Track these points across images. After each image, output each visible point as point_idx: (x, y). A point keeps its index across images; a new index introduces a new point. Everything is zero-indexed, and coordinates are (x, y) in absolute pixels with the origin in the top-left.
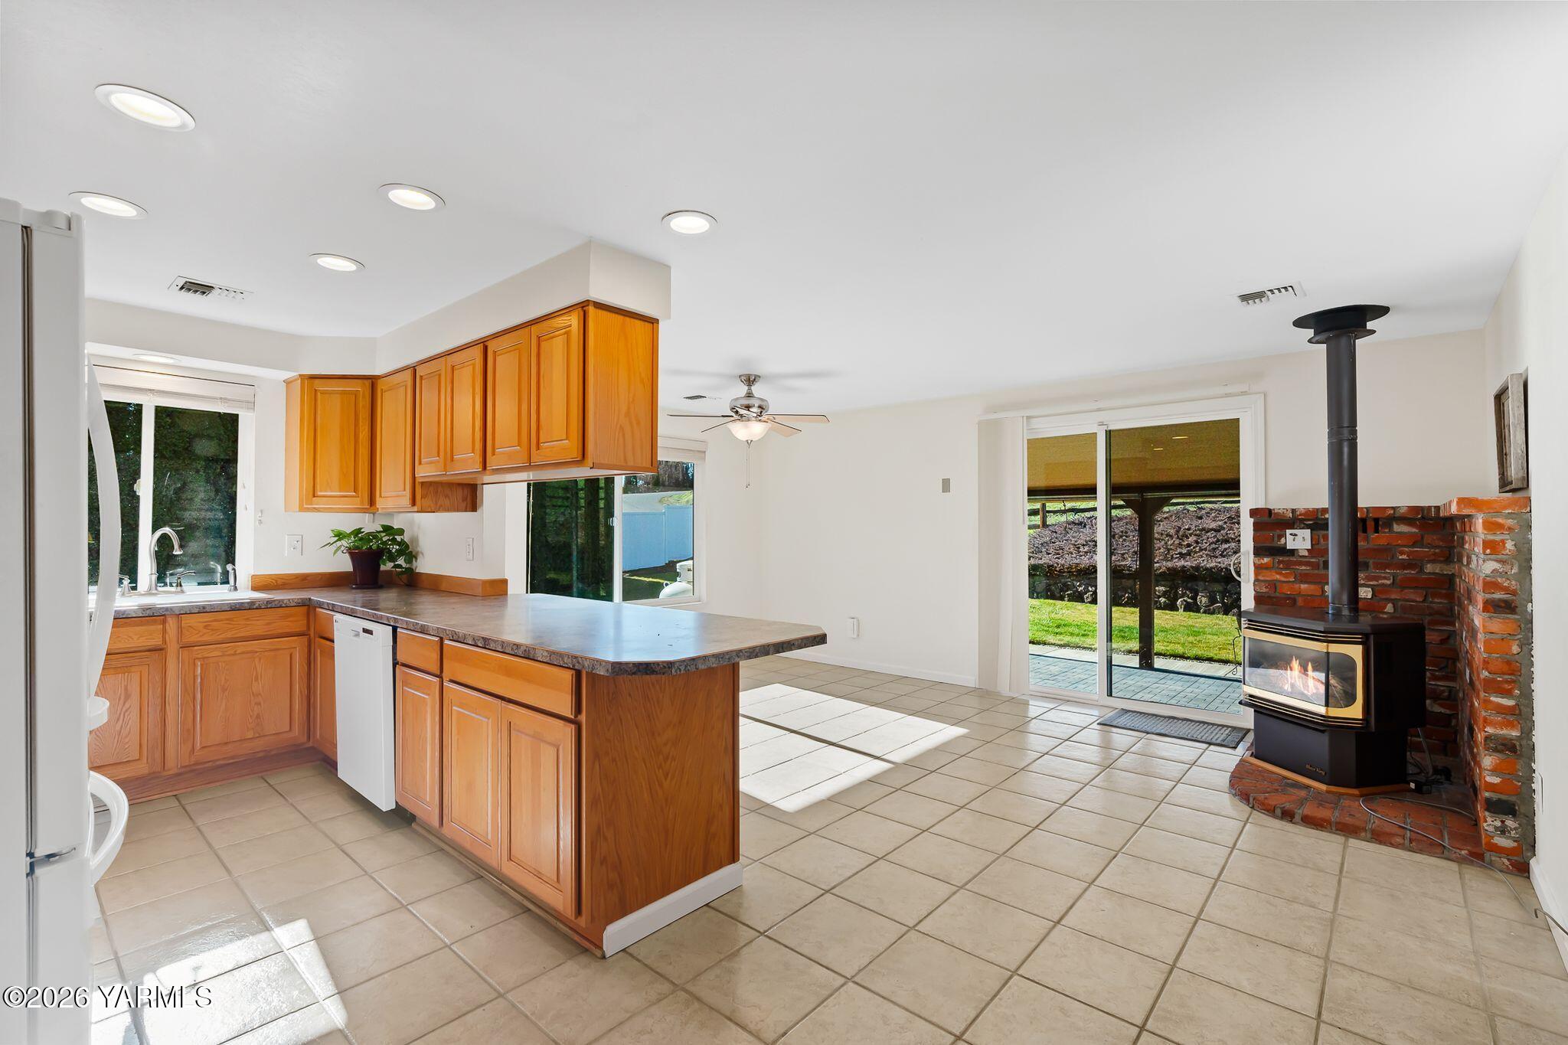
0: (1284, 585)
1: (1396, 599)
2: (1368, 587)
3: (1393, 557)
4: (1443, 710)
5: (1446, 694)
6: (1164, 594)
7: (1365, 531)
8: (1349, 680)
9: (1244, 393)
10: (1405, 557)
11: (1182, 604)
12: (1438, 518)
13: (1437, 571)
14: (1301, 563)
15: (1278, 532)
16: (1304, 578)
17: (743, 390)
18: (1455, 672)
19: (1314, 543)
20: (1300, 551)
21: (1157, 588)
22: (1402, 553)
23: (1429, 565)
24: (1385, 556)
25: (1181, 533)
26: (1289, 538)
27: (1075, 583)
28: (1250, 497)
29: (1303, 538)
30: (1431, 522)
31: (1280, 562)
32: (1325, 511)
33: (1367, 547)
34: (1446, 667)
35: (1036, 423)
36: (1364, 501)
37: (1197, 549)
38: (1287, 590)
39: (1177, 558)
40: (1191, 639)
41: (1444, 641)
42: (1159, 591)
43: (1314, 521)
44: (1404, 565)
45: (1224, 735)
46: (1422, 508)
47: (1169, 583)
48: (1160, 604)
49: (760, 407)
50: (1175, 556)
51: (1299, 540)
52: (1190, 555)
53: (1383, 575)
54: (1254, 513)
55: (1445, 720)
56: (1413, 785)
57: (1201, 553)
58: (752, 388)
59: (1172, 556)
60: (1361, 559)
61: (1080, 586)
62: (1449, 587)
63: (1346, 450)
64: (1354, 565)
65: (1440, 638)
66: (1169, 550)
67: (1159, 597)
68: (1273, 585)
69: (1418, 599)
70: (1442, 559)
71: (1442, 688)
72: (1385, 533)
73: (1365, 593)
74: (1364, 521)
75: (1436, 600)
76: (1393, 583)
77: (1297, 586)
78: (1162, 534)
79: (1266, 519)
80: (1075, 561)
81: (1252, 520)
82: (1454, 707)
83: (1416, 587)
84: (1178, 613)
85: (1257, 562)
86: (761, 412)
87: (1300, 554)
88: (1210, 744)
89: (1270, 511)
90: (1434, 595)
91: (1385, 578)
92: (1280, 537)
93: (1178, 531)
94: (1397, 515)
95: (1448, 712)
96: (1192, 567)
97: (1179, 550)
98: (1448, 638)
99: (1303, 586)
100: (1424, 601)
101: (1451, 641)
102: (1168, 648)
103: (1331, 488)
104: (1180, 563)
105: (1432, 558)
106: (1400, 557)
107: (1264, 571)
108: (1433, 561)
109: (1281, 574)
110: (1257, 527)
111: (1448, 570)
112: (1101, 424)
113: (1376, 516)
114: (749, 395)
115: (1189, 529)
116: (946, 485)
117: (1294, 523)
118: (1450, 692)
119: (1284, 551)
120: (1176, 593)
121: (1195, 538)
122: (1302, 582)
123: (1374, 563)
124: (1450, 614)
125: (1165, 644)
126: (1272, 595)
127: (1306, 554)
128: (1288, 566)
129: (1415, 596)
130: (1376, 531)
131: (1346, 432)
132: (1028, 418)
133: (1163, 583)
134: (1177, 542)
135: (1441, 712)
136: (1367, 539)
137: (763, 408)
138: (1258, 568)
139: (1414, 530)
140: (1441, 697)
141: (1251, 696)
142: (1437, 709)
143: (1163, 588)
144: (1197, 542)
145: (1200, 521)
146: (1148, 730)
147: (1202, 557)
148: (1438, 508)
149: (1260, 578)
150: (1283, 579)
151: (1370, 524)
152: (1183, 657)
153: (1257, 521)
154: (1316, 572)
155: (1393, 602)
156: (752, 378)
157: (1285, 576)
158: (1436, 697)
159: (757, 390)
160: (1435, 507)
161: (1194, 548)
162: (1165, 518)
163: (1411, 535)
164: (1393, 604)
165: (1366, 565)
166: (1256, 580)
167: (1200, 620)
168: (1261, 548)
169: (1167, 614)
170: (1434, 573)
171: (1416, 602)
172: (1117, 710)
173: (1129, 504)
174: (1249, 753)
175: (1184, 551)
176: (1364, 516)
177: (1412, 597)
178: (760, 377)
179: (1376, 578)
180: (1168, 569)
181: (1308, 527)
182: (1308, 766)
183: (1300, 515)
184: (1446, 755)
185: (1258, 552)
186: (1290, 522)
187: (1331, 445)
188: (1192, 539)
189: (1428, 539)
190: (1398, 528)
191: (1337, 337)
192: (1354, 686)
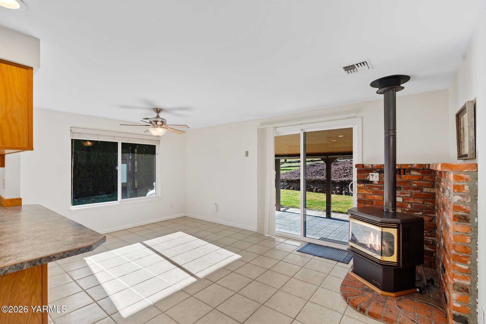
0: (368, 195)
1: (412, 202)
2: (401, 197)
3: (411, 185)
4: (430, 250)
5: (431, 243)
6: (339, 189)
7: (400, 174)
8: (391, 244)
9: (354, 117)
10: (415, 185)
11: (344, 193)
12: (429, 169)
13: (428, 191)
14: (375, 187)
15: (366, 174)
16: (376, 193)
17: (155, 115)
18: (435, 234)
19: (380, 179)
20: (375, 182)
21: (336, 187)
22: (414, 183)
23: (425, 189)
24: (407, 184)
25: (345, 169)
26: (371, 176)
27: (310, 185)
28: (356, 160)
29: (376, 176)
30: (426, 171)
31: (367, 186)
32: (383, 165)
33: (401, 180)
34: (432, 231)
35: (278, 130)
36: (399, 161)
37: (350, 174)
38: (369, 198)
39: (343, 177)
40: (345, 206)
41: (431, 221)
42: (337, 188)
43: (380, 170)
44: (415, 189)
45: (345, 256)
46: (422, 165)
47: (340, 186)
48: (337, 192)
49: (162, 122)
50: (342, 176)
51: (374, 177)
52: (347, 176)
53: (407, 192)
54: (357, 166)
55: (431, 254)
56: (418, 290)
57: (351, 175)
58: (159, 114)
59: (341, 176)
60: (397, 185)
61: (312, 186)
62: (433, 198)
63: (391, 140)
64: (394, 188)
65: (429, 219)
66: (340, 174)
67: (337, 190)
68: (364, 195)
69: (421, 203)
70: (430, 186)
71: (430, 240)
72: (408, 175)
73: (399, 199)
74: (399, 170)
75: (428, 203)
76: (411, 196)
77: (373, 196)
78: (339, 169)
79: (361, 168)
80: (311, 178)
81: (357, 169)
82: (435, 248)
83: (420, 198)
84: (343, 195)
85: (358, 186)
86: (162, 124)
87: (375, 183)
88: (338, 261)
89: (363, 165)
90: (427, 201)
91: (408, 194)
92: (367, 176)
93: (344, 168)
94: (413, 168)
95: (432, 250)
96: (348, 180)
97: (344, 174)
98: (432, 219)
99: (376, 196)
100: (423, 204)
101: (434, 221)
102: (337, 209)
103: (386, 156)
104: (343, 179)
105: (426, 186)
106: (414, 185)
107: (361, 190)
108: (427, 187)
109: (367, 191)
110: (358, 172)
111: (433, 191)
112: (302, 130)
113: (404, 168)
114: (158, 117)
115: (347, 167)
116: (247, 154)
117: (372, 170)
118: (433, 242)
119: (368, 182)
120: (342, 189)
121: (349, 170)
122: (375, 194)
123: (403, 187)
124: (433, 210)
125: (337, 208)
126: (364, 200)
127: (377, 183)
128: (370, 188)
129: (419, 201)
130: (404, 174)
131: (391, 132)
132: (275, 127)
133: (338, 185)
134: (343, 171)
135: (429, 250)
136: (400, 177)
137: (163, 122)
138: (359, 188)
139: (419, 174)
140: (429, 244)
141: (352, 247)
142: (427, 249)
143: (338, 187)
144: (349, 172)
145: (351, 165)
146: (316, 254)
147: (351, 177)
148: (429, 165)
149: (359, 192)
150: (368, 193)
151: (402, 171)
152: (342, 213)
153: (359, 169)
154: (381, 190)
155: (411, 203)
156: (159, 110)
157: (369, 192)
158: (428, 244)
159: (161, 115)
160: (428, 164)
161: (349, 174)
162: (340, 164)
163: (419, 176)
164: (411, 204)
165: (400, 188)
166: (358, 193)
167: (349, 198)
168: (360, 180)
169: (339, 196)
170: (427, 192)
171: (420, 204)
172: (307, 243)
173: (322, 160)
174: (351, 270)
175: (345, 175)
176: (400, 168)
177: (418, 202)
178: (162, 109)
179: (404, 194)
180: (340, 181)
181: (378, 172)
182: (374, 281)
183: (375, 167)
184: (431, 268)
185: (359, 182)
186: (371, 170)
187: (386, 138)
188: (348, 170)
189: (425, 177)
190: (413, 173)
191: (388, 90)
192: (393, 246)
